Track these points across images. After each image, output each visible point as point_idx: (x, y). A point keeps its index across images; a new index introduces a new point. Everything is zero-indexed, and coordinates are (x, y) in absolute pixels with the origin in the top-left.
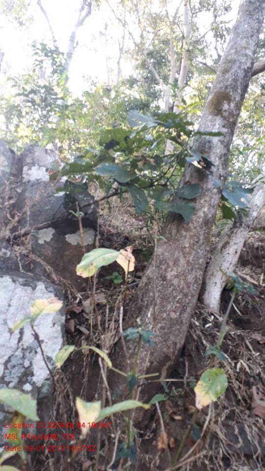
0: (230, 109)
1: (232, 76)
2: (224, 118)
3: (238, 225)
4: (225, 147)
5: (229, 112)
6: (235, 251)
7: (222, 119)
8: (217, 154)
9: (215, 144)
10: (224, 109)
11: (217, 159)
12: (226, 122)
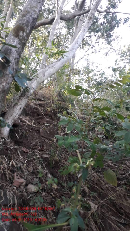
0: (23, 36)
1: (27, 19)
2: (20, 40)
3: (23, 95)
4: (18, 54)
5: (22, 37)
6: (20, 108)
7: (18, 40)
8: (14, 57)
9: (13, 52)
10: (20, 35)
11: (13, 59)
12: (20, 42)
